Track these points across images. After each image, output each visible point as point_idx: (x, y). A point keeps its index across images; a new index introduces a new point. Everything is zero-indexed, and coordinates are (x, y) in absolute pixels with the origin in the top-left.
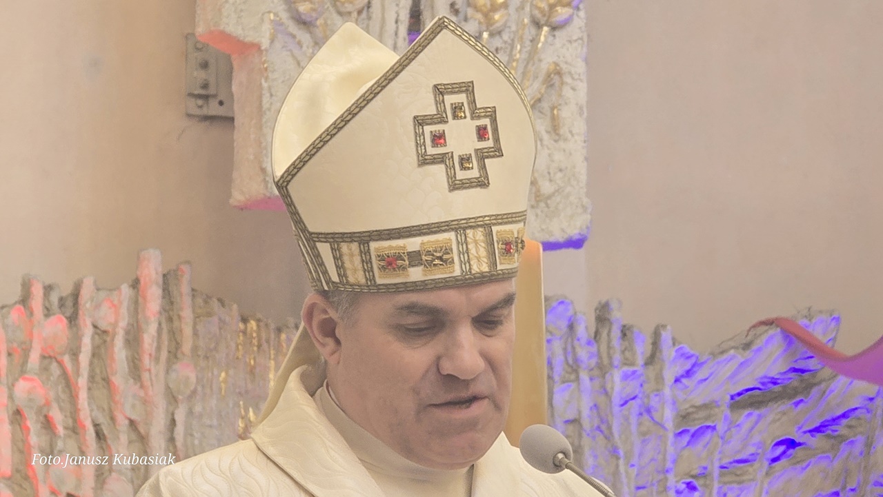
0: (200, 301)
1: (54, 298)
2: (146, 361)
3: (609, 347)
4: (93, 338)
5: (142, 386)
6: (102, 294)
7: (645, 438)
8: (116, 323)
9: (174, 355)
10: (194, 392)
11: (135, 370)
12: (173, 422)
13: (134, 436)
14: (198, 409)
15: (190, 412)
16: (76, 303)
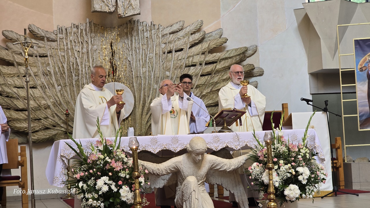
0: (95, 25)
1: (75, 26)
2: (88, 33)
3: (152, 27)
4: (80, 31)
5: (87, 36)
6: (81, 25)
7: (157, 39)
8: (83, 29)
9: (91, 32)
10: (94, 37)
11: (86, 34)
12: (92, 41)
13: (87, 43)
14: (95, 39)
15: (94, 39)
16: (78, 26)
